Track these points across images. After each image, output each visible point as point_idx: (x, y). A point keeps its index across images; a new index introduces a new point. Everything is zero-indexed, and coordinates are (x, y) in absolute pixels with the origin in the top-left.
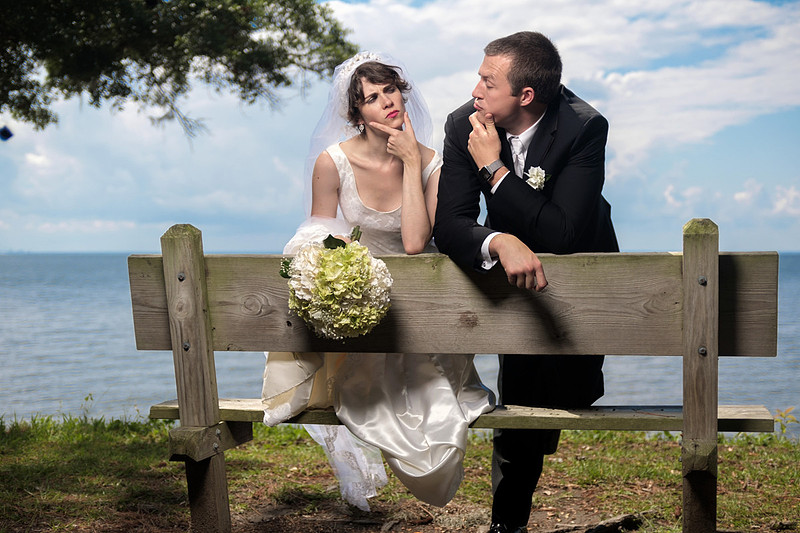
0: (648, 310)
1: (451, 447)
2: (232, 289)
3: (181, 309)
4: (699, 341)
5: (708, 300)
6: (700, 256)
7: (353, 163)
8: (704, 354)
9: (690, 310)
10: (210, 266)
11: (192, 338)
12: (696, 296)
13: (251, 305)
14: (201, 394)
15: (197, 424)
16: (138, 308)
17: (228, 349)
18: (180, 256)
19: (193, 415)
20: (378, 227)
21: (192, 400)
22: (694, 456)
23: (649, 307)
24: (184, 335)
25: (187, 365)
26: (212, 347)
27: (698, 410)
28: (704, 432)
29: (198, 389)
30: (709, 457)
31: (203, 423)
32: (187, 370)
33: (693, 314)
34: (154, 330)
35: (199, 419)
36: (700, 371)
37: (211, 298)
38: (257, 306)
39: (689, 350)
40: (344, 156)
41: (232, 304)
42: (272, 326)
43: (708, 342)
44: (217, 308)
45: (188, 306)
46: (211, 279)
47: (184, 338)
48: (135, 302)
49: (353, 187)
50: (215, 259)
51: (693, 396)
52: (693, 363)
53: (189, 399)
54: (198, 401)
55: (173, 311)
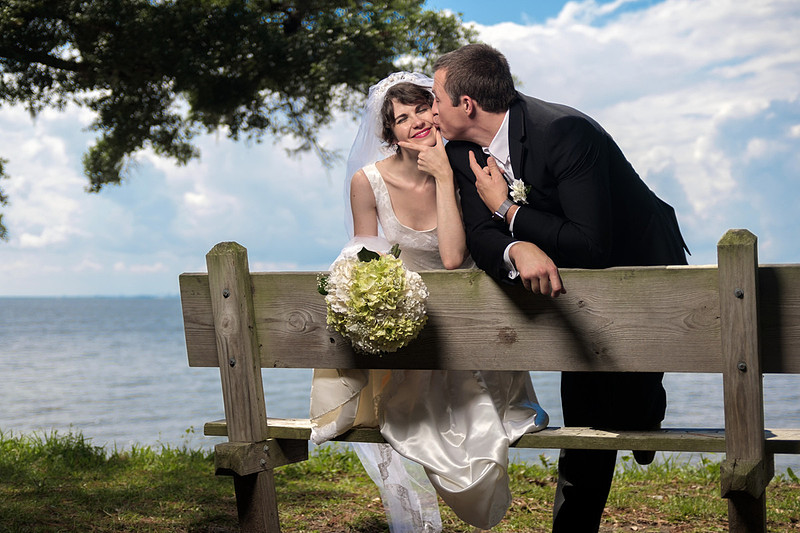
0: (689, 326)
1: (490, 462)
2: (277, 306)
3: (226, 326)
4: (738, 356)
5: (746, 313)
6: (735, 268)
7: (387, 182)
8: (744, 370)
9: (727, 324)
10: (256, 283)
11: (237, 354)
12: (732, 309)
13: (295, 322)
14: (247, 409)
15: (244, 439)
16: (190, 325)
17: (275, 366)
18: (224, 273)
19: (241, 430)
20: (416, 246)
21: (239, 415)
22: (732, 476)
23: (690, 321)
24: (230, 351)
25: (233, 381)
26: (259, 364)
27: (740, 429)
28: (747, 451)
29: (244, 405)
30: (748, 476)
31: (250, 439)
32: (233, 386)
33: (731, 328)
34: (204, 347)
35: (246, 434)
36: (741, 388)
37: (258, 315)
38: (301, 322)
39: (728, 366)
40: (378, 175)
41: (277, 321)
42: (315, 343)
43: (748, 357)
44: (264, 325)
45: (233, 322)
46: (257, 296)
47: (230, 354)
48: (187, 319)
49: (388, 206)
50: (260, 276)
51: (735, 415)
52: (733, 380)
53: (236, 414)
54: (245, 418)
55: (219, 327)
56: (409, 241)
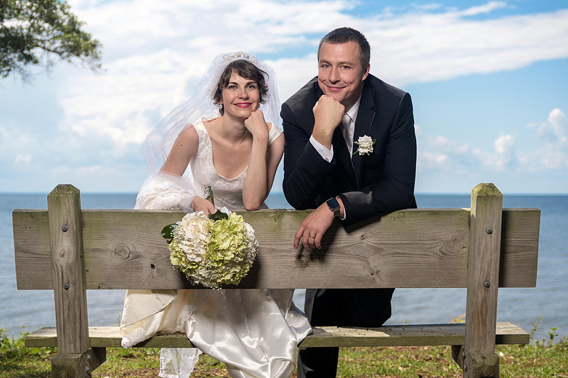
0: (443, 253)
1: (285, 360)
2: (105, 238)
3: (63, 256)
4: (485, 277)
5: (493, 246)
6: (488, 212)
8: (488, 286)
9: (479, 253)
10: (86, 219)
11: (71, 280)
12: (484, 242)
13: (121, 251)
14: (78, 326)
15: (73, 351)
16: (20, 254)
17: (99, 288)
18: (64, 212)
19: (70, 344)
21: (69, 331)
22: (484, 366)
23: (444, 250)
24: (65, 277)
25: (66, 302)
26: (85, 287)
27: (481, 329)
28: (485, 346)
29: (75, 323)
30: (495, 366)
31: (78, 351)
32: (66, 307)
33: (481, 256)
34: (33, 273)
35: (75, 347)
36: (485, 300)
37: (86, 246)
38: (125, 252)
39: (477, 284)
40: (205, 131)
41: (103, 251)
42: (138, 268)
43: (492, 277)
44: (91, 254)
45: (69, 253)
46: (86, 231)
47: (65, 280)
48: (17, 249)
49: (210, 157)
50: (90, 213)
51: (478, 319)
52: (480, 294)
53: (67, 331)
54: (75, 333)
55: (57, 257)
56: (221, 185)
